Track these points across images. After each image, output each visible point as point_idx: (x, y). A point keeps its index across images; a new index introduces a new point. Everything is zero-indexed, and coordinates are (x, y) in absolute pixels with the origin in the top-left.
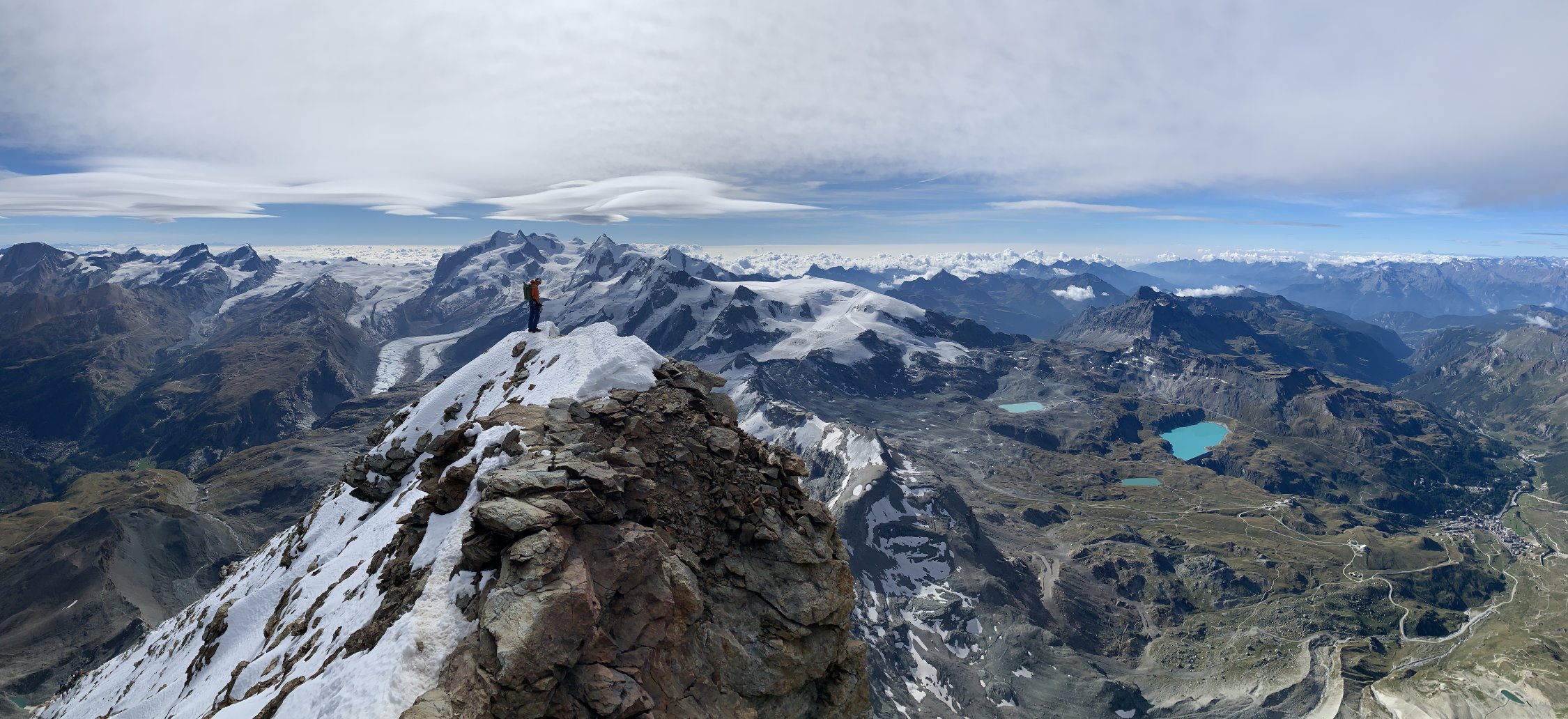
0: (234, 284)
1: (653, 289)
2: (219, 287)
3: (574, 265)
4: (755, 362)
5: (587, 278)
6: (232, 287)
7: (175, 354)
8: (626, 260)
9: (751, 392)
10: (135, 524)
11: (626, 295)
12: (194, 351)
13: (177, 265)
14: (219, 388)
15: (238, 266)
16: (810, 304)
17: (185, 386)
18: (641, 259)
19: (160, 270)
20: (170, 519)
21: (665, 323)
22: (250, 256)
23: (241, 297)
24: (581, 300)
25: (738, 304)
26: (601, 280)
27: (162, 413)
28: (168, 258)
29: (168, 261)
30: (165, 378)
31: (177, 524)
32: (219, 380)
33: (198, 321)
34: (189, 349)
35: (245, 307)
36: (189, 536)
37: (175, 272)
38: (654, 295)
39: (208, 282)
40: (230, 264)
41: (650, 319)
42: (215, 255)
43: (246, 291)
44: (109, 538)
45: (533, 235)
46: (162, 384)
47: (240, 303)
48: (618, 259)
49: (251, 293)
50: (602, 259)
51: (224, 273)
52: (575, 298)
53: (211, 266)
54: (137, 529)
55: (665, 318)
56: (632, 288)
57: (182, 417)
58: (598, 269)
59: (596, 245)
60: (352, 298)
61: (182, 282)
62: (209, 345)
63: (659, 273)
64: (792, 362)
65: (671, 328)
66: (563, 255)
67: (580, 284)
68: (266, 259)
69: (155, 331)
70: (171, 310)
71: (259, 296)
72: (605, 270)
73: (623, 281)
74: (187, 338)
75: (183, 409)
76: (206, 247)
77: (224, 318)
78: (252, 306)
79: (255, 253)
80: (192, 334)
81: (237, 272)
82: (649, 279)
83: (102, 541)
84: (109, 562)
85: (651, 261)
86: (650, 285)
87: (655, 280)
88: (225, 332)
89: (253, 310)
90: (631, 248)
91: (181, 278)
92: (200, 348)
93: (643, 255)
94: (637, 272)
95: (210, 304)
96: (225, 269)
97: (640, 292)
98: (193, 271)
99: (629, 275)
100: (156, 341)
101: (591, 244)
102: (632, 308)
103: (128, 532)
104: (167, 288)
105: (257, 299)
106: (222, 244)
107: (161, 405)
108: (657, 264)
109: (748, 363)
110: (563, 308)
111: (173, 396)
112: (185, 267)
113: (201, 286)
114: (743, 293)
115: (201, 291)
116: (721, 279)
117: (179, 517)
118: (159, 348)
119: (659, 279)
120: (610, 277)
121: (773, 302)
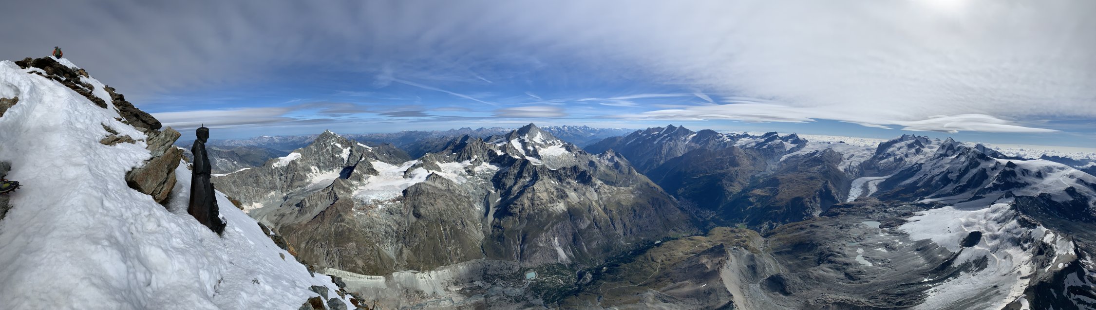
0: (788, 149)
1: (970, 161)
2: (781, 150)
3: (936, 149)
4: (1014, 196)
5: (941, 155)
6: (787, 150)
7: (759, 178)
8: (959, 148)
9: (1012, 210)
10: (735, 254)
11: (958, 163)
12: (768, 177)
13: (763, 140)
14: (777, 194)
15: (790, 142)
16: (1042, 172)
17: (762, 192)
18: (965, 148)
19: (755, 142)
20: (750, 253)
21: (975, 176)
22: (795, 138)
23: (790, 155)
24: (938, 164)
25: (1008, 169)
26: (948, 156)
27: (751, 204)
28: (760, 137)
29: (759, 138)
30: (754, 188)
31: (753, 256)
32: (777, 190)
33: (770, 164)
34: (765, 176)
35: (791, 159)
36: (758, 263)
37: (762, 143)
38: (970, 164)
39: (776, 148)
40: (787, 141)
41: (968, 173)
42: (780, 137)
43: (793, 152)
44: (723, 258)
45: (919, 137)
46: (752, 190)
47: (789, 158)
48: (956, 148)
49: (795, 153)
50: (948, 147)
51: (784, 144)
52: (936, 164)
53: (778, 141)
54: (736, 256)
55: (975, 173)
56: (961, 161)
57: (759, 206)
58: (946, 151)
59: (946, 141)
60: (841, 159)
61: (764, 147)
62: (774, 175)
63: (973, 154)
64: (1031, 198)
65: (977, 178)
66: (931, 145)
67: (938, 158)
68: (802, 139)
69: (751, 167)
70: (758, 158)
71: (798, 155)
72: (950, 152)
73: (957, 157)
74: (765, 171)
75: (760, 202)
76: (777, 133)
77: (782, 163)
78: (795, 159)
79: (797, 137)
80: (767, 169)
81: (789, 144)
82: (969, 157)
83: (720, 259)
84: (722, 270)
85: (970, 149)
86: (969, 159)
87: (971, 157)
88: (782, 169)
89: (795, 161)
90: (961, 144)
91: (765, 145)
92: (770, 176)
93: (966, 146)
94: (963, 154)
95: (776, 157)
96: (784, 143)
97: (964, 162)
98: (770, 143)
99: (960, 154)
100: (751, 171)
101: (944, 141)
102: (961, 169)
103: (732, 256)
104: (758, 149)
105: (797, 156)
106: (784, 132)
107: (751, 199)
108: (972, 150)
109: (1011, 196)
110: (930, 168)
111: (756, 196)
112: (766, 141)
113: (773, 149)
114: (1010, 164)
115: (773, 151)
116: (1000, 158)
117: (754, 253)
118: (752, 174)
119: (973, 157)
120: (952, 155)
121: (1024, 169)
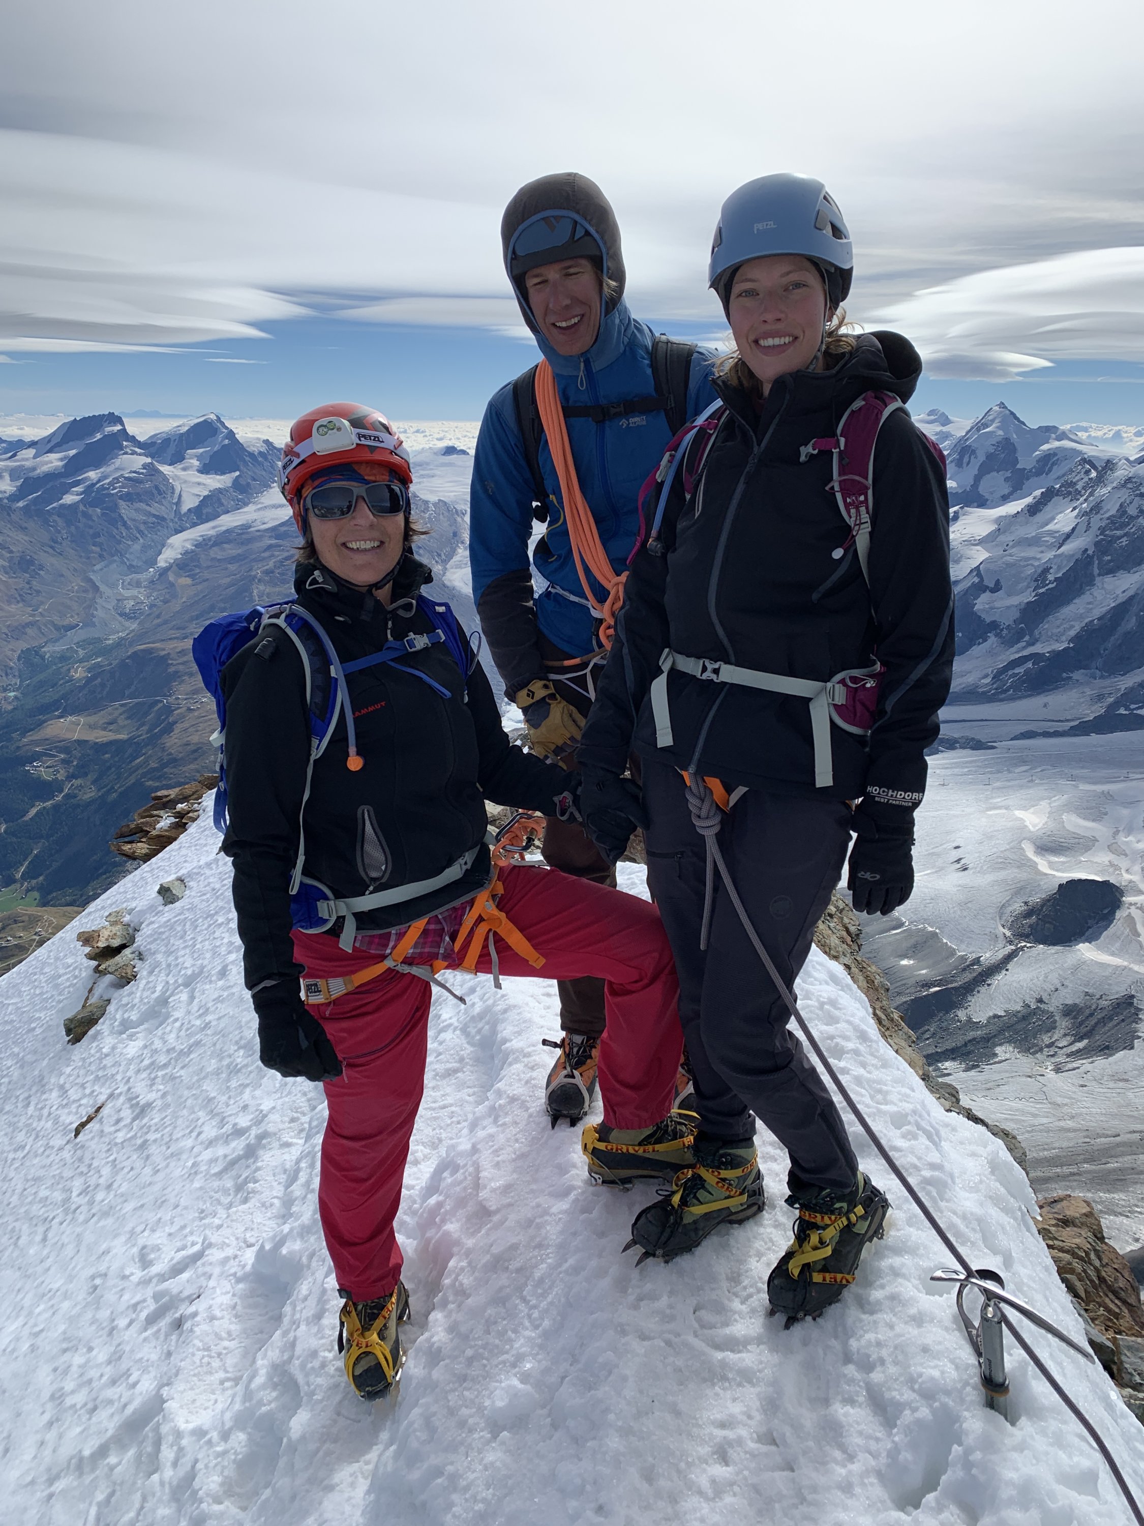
0: (189, 503)
1: (1102, 530)
2: (156, 508)
7: (63, 658)
8: (1048, 461)
11: (1035, 541)
12: (106, 651)
15: (196, 463)
17: (92, 727)
18: (1085, 461)
19: (14, 473)
22: (221, 440)
23: (205, 530)
26: (982, 503)
27: (45, 789)
28: (33, 444)
29: (31, 452)
30: (47, 710)
32: (168, 710)
33: (113, 586)
34: (95, 646)
35: (216, 553)
37: (50, 476)
38: (1103, 546)
39: (128, 497)
40: (177, 459)
41: (1086, 597)
42: (141, 438)
43: (216, 516)
46: (40, 724)
47: (204, 544)
50: (990, 457)
51: (165, 478)
53: (135, 462)
55: (1122, 598)
56: (1050, 527)
57: (89, 793)
58: (978, 479)
61: (69, 499)
62: (140, 637)
63: (1124, 494)
68: (257, 448)
69: (13, 608)
70: (49, 560)
71: (245, 527)
72: (995, 482)
73: (1033, 510)
74: (89, 623)
76: (119, 420)
78: (231, 550)
79: (231, 434)
80: (100, 613)
81: (194, 476)
82: (1096, 508)
85: (1110, 465)
86: (1097, 522)
87: (1112, 509)
88: (176, 606)
89: (233, 560)
90: (1063, 436)
91: (66, 490)
92: (119, 644)
93: (1089, 451)
94: (1069, 491)
95: (137, 547)
96: (165, 469)
97: (1068, 536)
98: (93, 475)
99: (1049, 496)
100: (18, 631)
101: (968, 424)
102: (1046, 570)
104: (35, 511)
105: (241, 535)
106: (155, 415)
107: (41, 770)
108: (1121, 473)
111: (66, 750)
113: (115, 508)
115: (113, 518)
118: (23, 645)
119: (1122, 510)
120: (1005, 499)
